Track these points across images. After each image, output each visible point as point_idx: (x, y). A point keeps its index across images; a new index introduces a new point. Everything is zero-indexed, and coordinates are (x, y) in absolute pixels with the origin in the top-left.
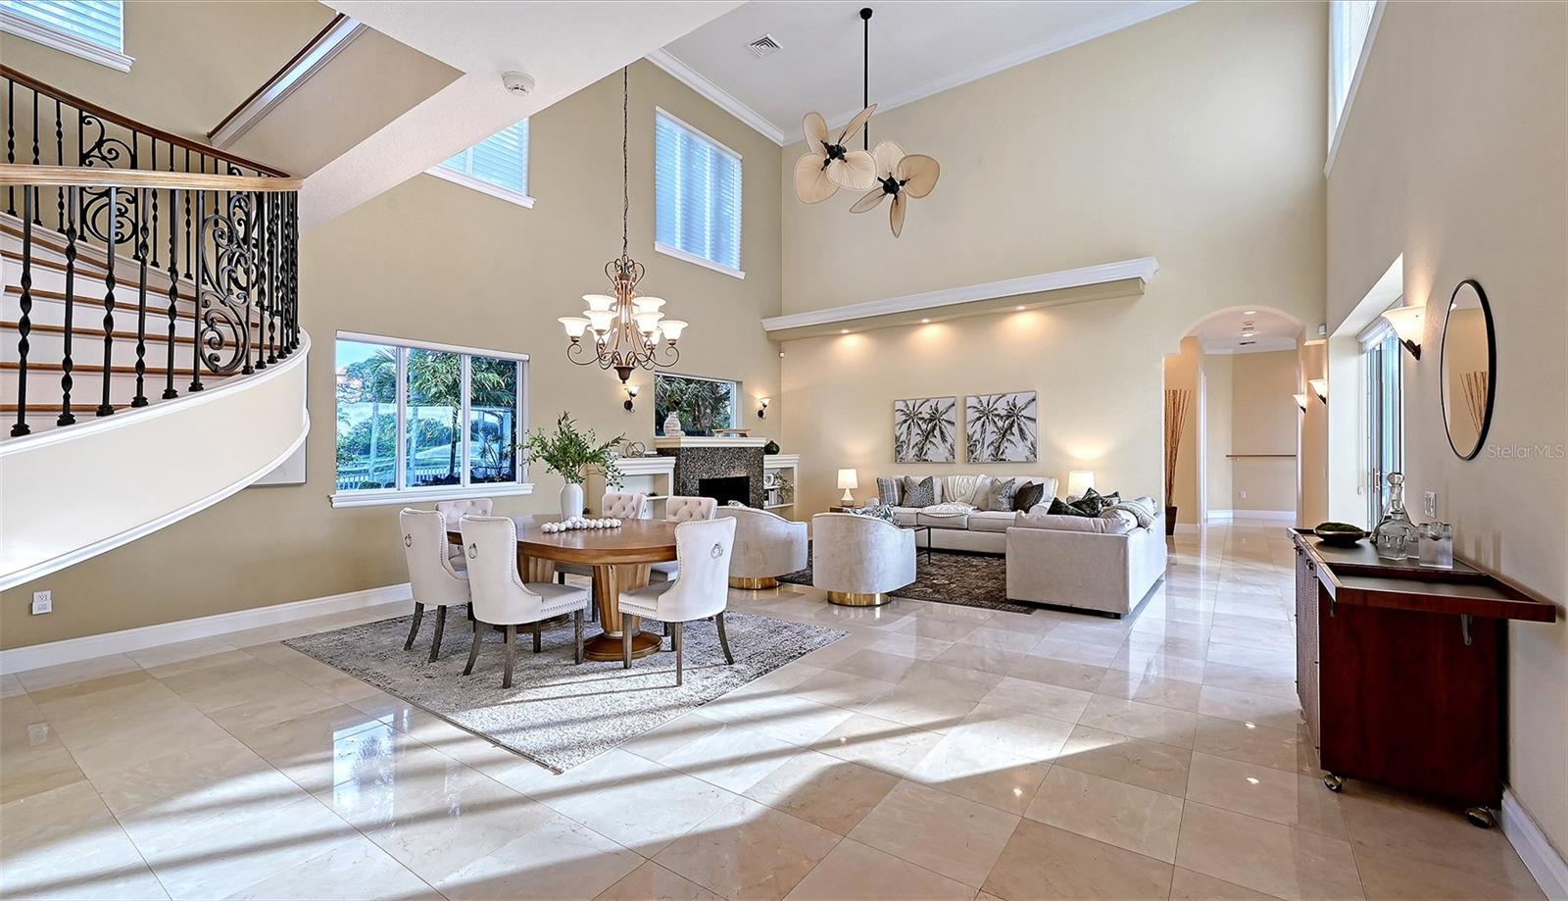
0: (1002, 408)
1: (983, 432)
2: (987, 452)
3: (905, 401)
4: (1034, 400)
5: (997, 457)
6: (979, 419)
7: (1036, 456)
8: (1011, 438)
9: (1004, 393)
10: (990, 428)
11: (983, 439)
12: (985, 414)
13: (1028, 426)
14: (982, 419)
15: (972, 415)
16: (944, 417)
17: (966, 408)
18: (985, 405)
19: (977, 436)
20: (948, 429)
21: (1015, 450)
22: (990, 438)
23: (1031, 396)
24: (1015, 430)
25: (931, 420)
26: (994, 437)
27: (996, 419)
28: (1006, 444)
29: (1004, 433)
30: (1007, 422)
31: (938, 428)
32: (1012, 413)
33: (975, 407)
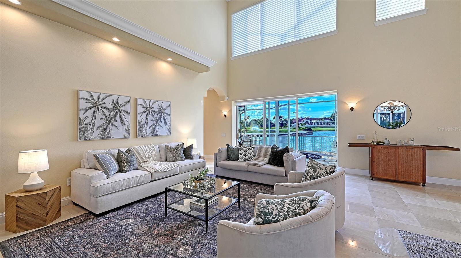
0: (156, 107)
1: (147, 119)
2: (149, 131)
3: (90, 93)
4: (170, 106)
5: (154, 133)
6: (144, 112)
7: (170, 133)
8: (160, 123)
9: (157, 99)
10: (150, 118)
11: (147, 124)
12: (148, 110)
13: (168, 118)
14: (146, 113)
15: (140, 109)
16: (123, 108)
17: (136, 105)
18: (148, 104)
19: (143, 122)
20: (125, 116)
21: (162, 130)
22: (150, 123)
23: (168, 104)
24: (162, 119)
25: (113, 110)
26: (153, 123)
27: (153, 113)
28: (158, 127)
29: (157, 121)
30: (158, 115)
31: (118, 115)
32: (161, 111)
33: (142, 105)
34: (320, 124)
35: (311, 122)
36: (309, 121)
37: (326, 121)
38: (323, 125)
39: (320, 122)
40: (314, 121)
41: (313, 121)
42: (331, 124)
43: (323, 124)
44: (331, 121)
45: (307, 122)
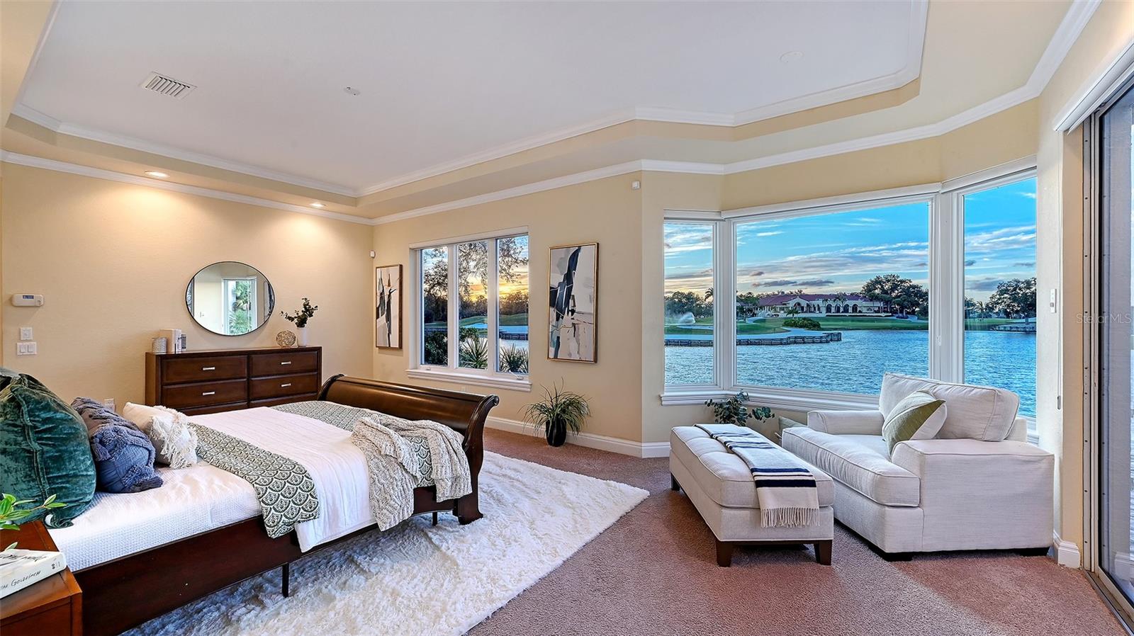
34: (833, 310)
35: (808, 305)
36: (804, 303)
37: (851, 303)
38: (842, 312)
39: (834, 305)
40: (820, 302)
41: (815, 303)
42: (864, 310)
43: (842, 309)
44: (865, 304)
45: (799, 304)
